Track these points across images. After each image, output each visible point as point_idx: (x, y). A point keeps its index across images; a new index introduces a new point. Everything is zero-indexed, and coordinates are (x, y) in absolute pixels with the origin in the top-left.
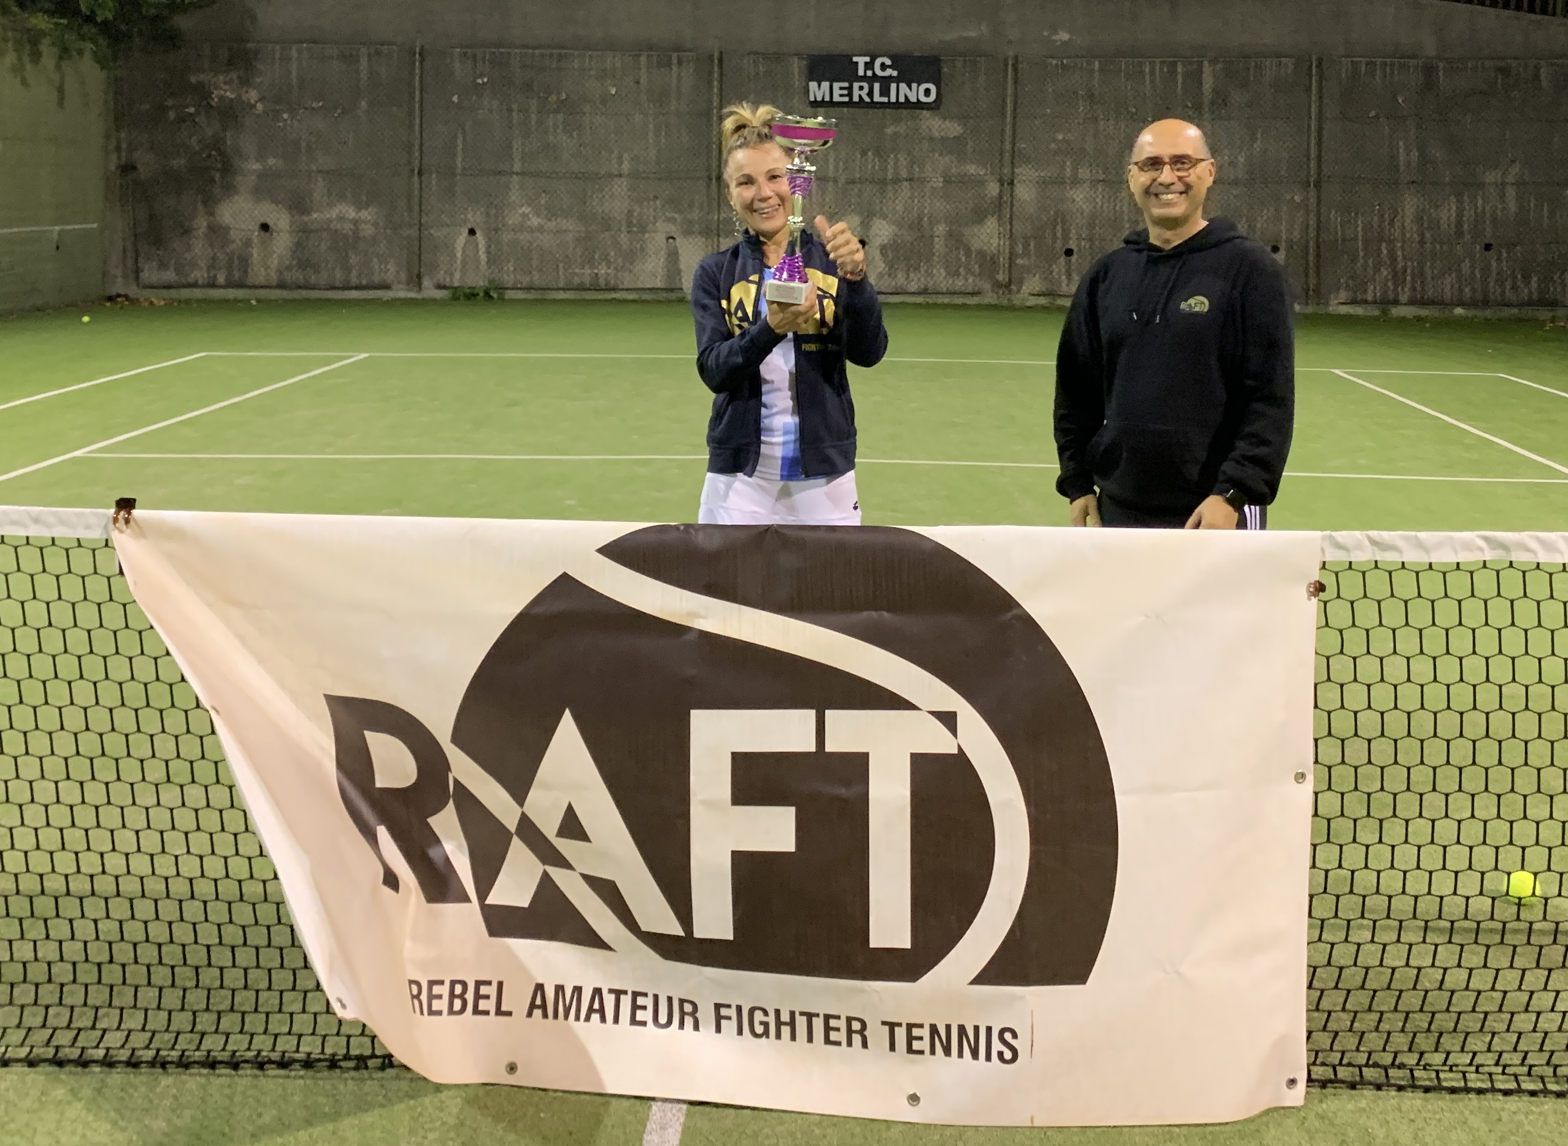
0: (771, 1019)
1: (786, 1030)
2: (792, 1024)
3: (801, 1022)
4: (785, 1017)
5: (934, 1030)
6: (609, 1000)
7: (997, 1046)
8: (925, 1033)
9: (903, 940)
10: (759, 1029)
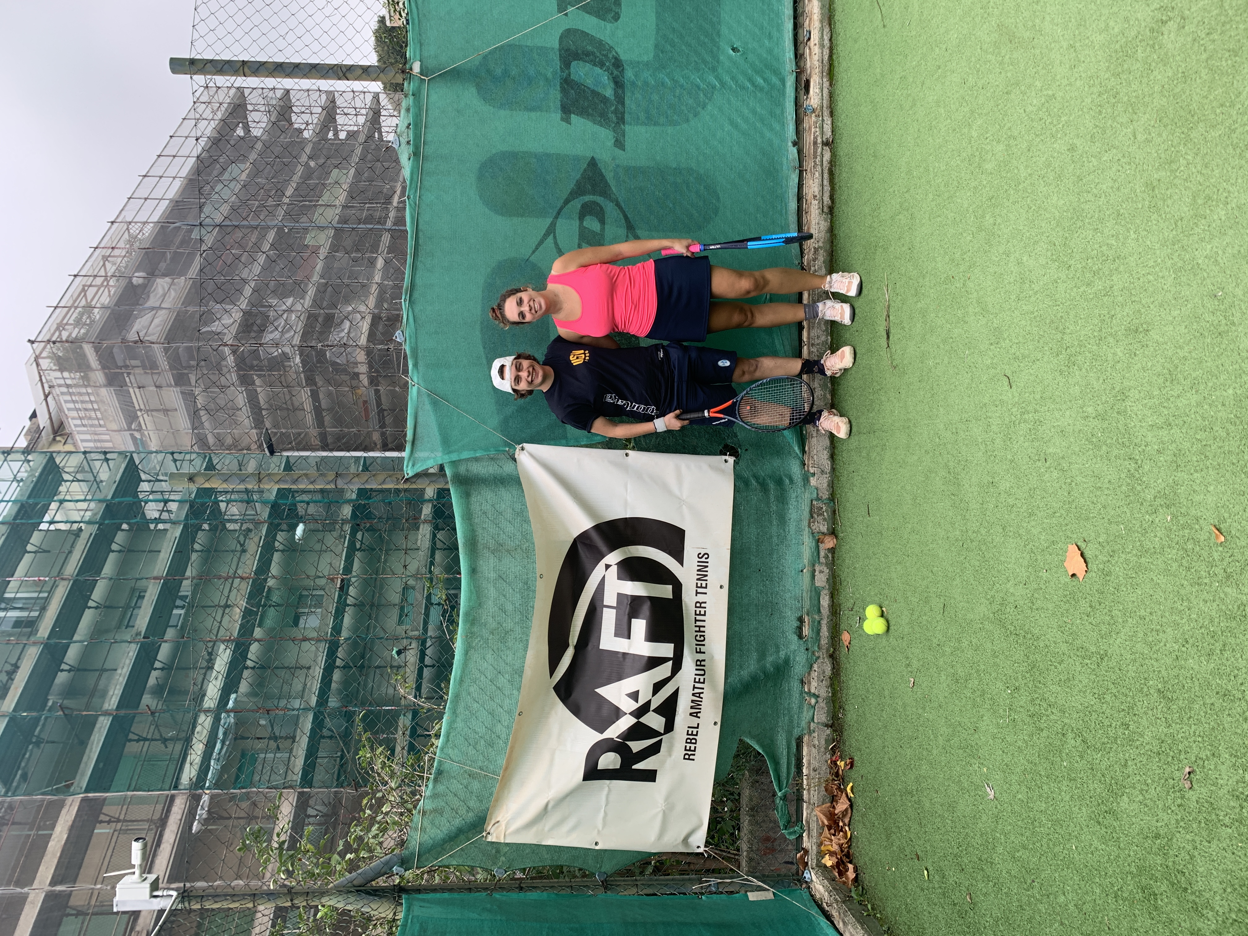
0: (699, 634)
1: (702, 629)
2: (700, 627)
3: (698, 623)
4: (697, 629)
5: (698, 579)
6: (696, 691)
7: (703, 560)
8: (699, 582)
9: (670, 587)
10: (702, 638)
